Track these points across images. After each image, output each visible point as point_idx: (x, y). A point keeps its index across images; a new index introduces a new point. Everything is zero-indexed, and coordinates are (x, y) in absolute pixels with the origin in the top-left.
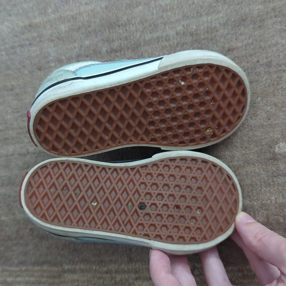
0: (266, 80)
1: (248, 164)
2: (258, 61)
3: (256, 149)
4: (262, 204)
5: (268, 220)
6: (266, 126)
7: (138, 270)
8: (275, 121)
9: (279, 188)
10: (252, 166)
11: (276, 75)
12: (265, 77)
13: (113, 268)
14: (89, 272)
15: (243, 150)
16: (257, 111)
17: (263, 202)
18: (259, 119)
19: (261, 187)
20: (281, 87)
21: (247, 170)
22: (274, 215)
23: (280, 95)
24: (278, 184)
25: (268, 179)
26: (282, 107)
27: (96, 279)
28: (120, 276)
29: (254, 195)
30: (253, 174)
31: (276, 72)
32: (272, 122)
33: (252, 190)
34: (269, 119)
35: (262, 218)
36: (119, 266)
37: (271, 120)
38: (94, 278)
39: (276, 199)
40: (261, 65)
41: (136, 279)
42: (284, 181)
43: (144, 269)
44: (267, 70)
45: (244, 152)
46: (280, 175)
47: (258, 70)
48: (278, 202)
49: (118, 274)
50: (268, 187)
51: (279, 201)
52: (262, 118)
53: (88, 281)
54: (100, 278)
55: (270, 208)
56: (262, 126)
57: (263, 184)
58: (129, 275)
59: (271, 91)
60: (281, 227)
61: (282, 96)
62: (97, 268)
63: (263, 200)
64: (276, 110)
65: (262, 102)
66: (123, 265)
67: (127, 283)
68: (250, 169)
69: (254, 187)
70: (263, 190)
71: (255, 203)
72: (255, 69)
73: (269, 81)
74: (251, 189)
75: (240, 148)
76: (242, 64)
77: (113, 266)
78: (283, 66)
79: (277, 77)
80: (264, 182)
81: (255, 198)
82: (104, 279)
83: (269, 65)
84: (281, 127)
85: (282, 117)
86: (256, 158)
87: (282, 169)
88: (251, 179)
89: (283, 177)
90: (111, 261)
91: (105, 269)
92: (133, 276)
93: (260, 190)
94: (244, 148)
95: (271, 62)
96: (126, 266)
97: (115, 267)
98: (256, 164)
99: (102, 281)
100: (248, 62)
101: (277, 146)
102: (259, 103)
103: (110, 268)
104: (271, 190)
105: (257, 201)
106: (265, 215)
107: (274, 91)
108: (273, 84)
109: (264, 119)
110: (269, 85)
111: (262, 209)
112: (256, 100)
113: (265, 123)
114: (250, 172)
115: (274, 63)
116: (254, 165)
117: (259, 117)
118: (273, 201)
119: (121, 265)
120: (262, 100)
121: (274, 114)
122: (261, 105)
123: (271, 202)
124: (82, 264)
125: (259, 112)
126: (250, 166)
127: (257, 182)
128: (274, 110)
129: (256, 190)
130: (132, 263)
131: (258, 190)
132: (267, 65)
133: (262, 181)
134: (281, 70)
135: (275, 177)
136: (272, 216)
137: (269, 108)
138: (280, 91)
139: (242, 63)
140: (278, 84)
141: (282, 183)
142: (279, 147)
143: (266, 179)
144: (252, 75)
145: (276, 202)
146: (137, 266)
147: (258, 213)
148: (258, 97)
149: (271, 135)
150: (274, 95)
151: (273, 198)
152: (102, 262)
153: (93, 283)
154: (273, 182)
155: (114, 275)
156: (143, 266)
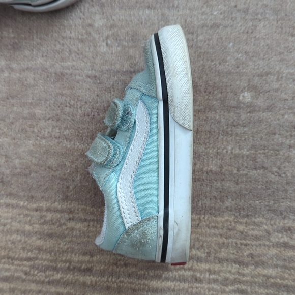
0: (241, 26)
1: (210, 109)
2: (236, 6)
3: (220, 95)
4: (217, 153)
5: (221, 170)
6: (233, 73)
7: (73, 209)
8: (243, 69)
9: (237, 138)
10: (213, 113)
11: (251, 24)
12: (240, 24)
13: (44, 206)
14: (16, 208)
15: (207, 95)
16: (227, 57)
17: (219, 151)
18: (228, 65)
19: (219, 135)
20: (254, 36)
21: (208, 116)
22: (228, 165)
23: (252, 44)
24: (237, 134)
25: (227, 128)
26: (253, 56)
27: (22, 216)
28: (51, 215)
29: (210, 142)
30: (213, 121)
31: (252, 20)
32: (240, 70)
33: (210, 137)
34: (238, 67)
35: (215, 168)
36: (52, 204)
37: (240, 68)
38: (19, 215)
39: (232, 149)
40: (239, 11)
41: (70, 219)
42: (243, 132)
43: (80, 210)
44: (243, 16)
45: (207, 97)
46: (240, 125)
47: (235, 15)
48: (234, 153)
49: (49, 213)
50: (226, 136)
51: (235, 151)
52: (230, 65)
53: (12, 218)
54: (27, 215)
55: (225, 157)
56: (230, 73)
57: (221, 132)
58: (62, 214)
59: (244, 39)
60: (234, 179)
61: (254, 45)
62: (26, 204)
63: (218, 149)
64: (246, 59)
65: (234, 48)
66: (56, 203)
67: (58, 223)
68: (210, 115)
69: (212, 134)
70: (220, 138)
71: (211, 151)
72: (232, 13)
73: (243, 28)
74: (208, 136)
75: (203, 93)
76: (219, 7)
77: (45, 204)
78: (259, 16)
79: (253, 26)
80: (222, 131)
81: (211, 146)
82: (31, 218)
83: (246, 11)
84: (248, 76)
85: (251, 67)
86: (219, 104)
87: (243, 119)
88: (211, 125)
89: (242, 128)
90: (43, 198)
91: (35, 206)
92: (67, 216)
93: (217, 138)
94: (207, 93)
95: (249, 9)
96: (59, 204)
97: (46, 204)
98: (217, 111)
99: (29, 218)
100: (225, 6)
101: (241, 95)
102: (229, 49)
103: (41, 205)
104: (229, 139)
105: (212, 149)
106: (219, 164)
107: (247, 39)
108: (247, 32)
109: (233, 66)
110: (243, 32)
111: (217, 158)
112: (227, 46)
113: (233, 70)
114: (210, 118)
115: (251, 11)
116: (216, 111)
117: (227, 63)
118: (229, 152)
119: (54, 203)
120: (234, 46)
121: (243, 63)
122: (231, 51)
123: (227, 152)
124: (8, 198)
125: (229, 58)
126: (211, 112)
127: (216, 129)
128: (244, 59)
129: (213, 138)
130: (67, 202)
131: (215, 138)
132: (244, 12)
133: (221, 129)
134: (257, 19)
135: (234, 126)
136: (225, 166)
137: (240, 55)
138: (253, 40)
139: (219, 5)
140: (252, 32)
141: (241, 133)
142: (243, 96)
143: (225, 127)
144: (227, 20)
145: (232, 153)
146: (72, 206)
147: (212, 161)
148: (230, 43)
149: (238, 83)
150: (246, 44)
151: (230, 148)
152: (32, 197)
153: (18, 221)
154: (232, 131)
155: (44, 213)
156: (79, 206)
